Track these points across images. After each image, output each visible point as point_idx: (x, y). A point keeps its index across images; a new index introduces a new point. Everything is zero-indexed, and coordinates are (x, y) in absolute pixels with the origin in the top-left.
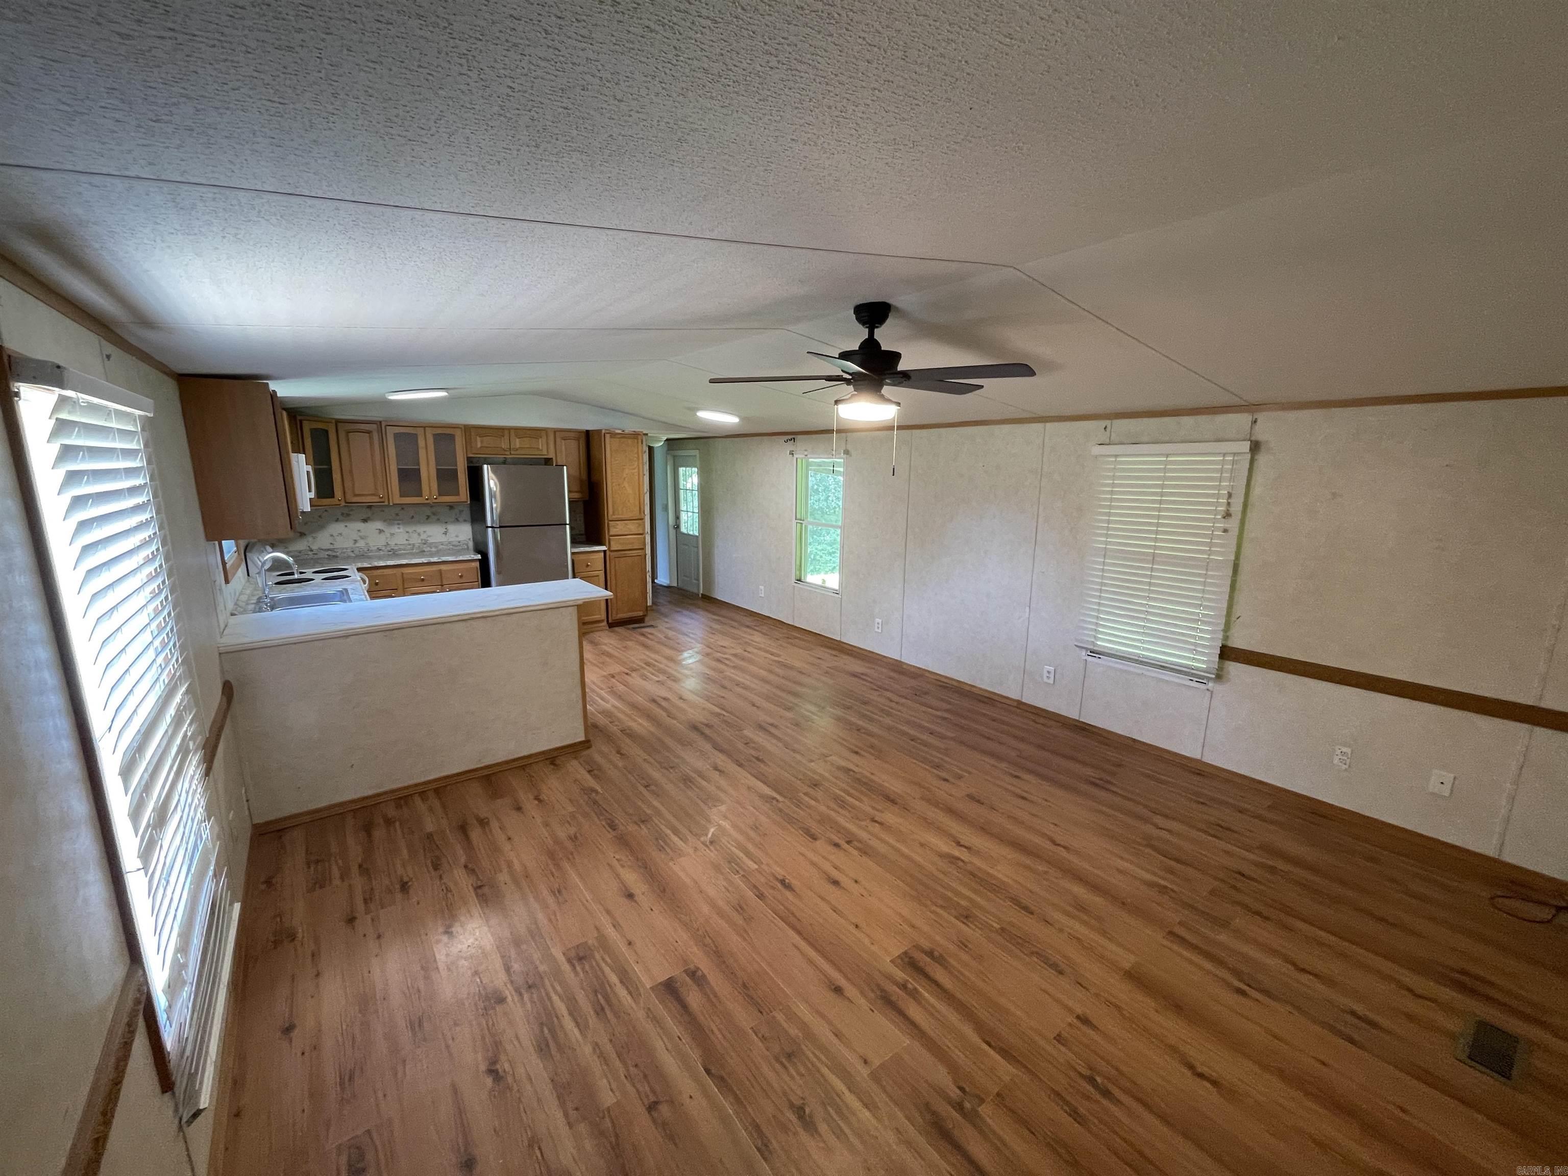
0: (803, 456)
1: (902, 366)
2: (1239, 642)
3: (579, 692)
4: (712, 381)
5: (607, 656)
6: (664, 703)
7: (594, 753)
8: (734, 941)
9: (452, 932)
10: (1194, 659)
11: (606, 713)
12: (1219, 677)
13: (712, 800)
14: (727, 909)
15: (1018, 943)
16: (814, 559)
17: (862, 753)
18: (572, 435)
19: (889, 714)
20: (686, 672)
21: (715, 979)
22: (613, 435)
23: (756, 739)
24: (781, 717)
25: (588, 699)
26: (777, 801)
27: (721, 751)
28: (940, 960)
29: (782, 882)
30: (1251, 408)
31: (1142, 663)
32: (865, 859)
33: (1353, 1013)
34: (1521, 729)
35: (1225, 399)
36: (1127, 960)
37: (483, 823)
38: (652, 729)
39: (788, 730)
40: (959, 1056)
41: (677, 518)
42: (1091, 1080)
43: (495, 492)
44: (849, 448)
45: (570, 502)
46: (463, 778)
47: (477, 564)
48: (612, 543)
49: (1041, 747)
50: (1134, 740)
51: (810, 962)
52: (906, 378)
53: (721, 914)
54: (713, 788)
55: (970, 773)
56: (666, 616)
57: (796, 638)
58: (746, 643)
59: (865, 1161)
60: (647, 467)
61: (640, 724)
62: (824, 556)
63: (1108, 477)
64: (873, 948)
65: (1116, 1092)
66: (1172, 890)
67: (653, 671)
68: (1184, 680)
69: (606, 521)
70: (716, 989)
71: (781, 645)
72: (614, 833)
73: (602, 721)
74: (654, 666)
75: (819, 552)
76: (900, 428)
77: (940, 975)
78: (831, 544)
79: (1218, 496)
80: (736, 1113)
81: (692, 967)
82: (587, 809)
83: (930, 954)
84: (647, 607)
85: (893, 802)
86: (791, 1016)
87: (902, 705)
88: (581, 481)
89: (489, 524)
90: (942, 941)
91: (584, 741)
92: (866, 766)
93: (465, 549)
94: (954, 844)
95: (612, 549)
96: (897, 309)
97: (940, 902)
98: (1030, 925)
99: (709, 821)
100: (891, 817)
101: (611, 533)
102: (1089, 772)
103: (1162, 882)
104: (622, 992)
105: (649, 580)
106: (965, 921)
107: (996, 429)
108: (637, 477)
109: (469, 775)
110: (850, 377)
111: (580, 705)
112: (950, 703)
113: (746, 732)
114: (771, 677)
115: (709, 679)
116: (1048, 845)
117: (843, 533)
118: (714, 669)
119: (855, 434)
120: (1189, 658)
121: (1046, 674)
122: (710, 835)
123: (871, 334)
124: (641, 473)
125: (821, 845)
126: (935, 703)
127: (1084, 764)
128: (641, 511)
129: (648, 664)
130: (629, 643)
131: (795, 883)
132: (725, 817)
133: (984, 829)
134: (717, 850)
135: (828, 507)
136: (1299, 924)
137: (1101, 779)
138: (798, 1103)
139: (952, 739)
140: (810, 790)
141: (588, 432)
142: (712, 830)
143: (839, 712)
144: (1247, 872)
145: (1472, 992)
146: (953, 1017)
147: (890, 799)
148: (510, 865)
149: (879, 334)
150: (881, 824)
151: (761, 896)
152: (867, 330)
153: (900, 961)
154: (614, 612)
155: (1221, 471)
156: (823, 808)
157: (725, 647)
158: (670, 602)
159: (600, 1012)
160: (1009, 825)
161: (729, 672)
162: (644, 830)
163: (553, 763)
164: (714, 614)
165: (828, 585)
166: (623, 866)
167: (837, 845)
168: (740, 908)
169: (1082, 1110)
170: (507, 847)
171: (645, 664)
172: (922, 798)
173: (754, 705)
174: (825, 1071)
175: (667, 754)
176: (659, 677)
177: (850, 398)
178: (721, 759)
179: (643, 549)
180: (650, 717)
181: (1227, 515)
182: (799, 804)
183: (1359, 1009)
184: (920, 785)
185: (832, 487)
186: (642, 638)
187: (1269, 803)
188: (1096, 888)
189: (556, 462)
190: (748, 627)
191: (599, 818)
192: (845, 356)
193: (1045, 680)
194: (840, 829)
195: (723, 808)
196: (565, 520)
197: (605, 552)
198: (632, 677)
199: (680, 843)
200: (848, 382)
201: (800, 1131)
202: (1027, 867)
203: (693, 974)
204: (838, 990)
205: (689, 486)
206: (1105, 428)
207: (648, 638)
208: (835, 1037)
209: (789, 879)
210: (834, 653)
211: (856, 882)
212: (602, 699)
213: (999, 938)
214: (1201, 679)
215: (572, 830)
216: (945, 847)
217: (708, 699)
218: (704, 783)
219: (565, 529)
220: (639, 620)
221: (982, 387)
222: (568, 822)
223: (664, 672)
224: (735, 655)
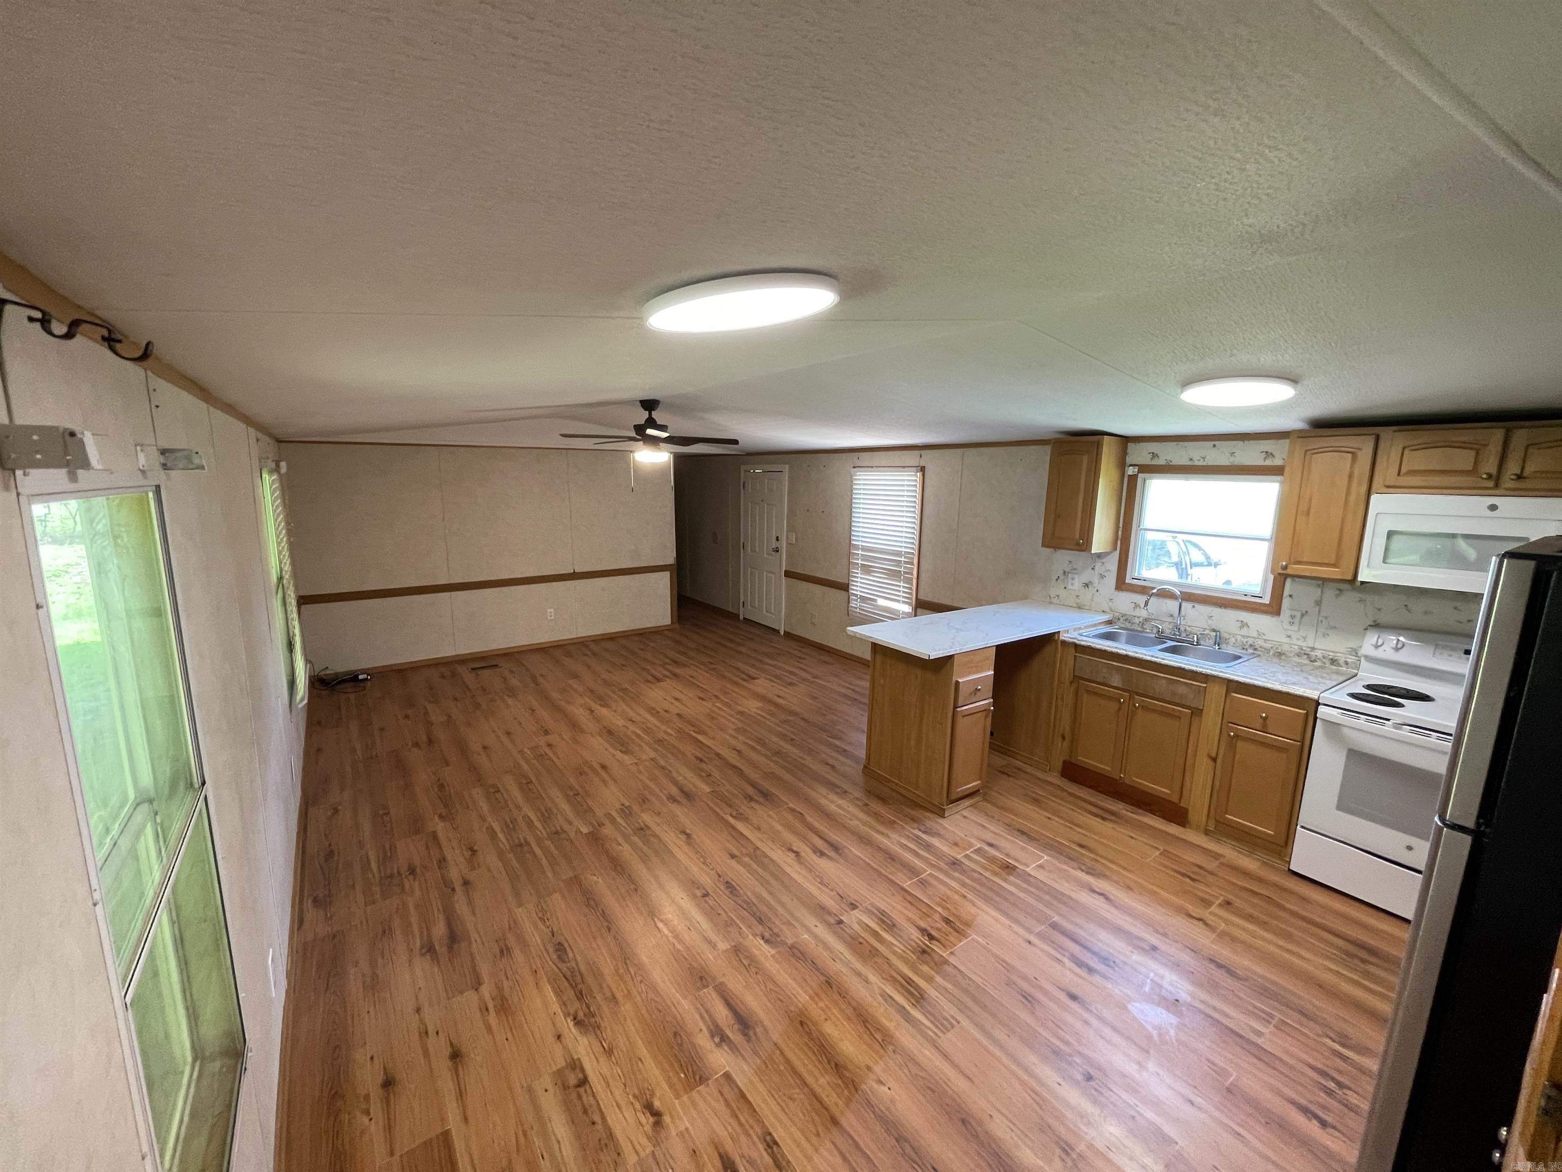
123: (650, 414)
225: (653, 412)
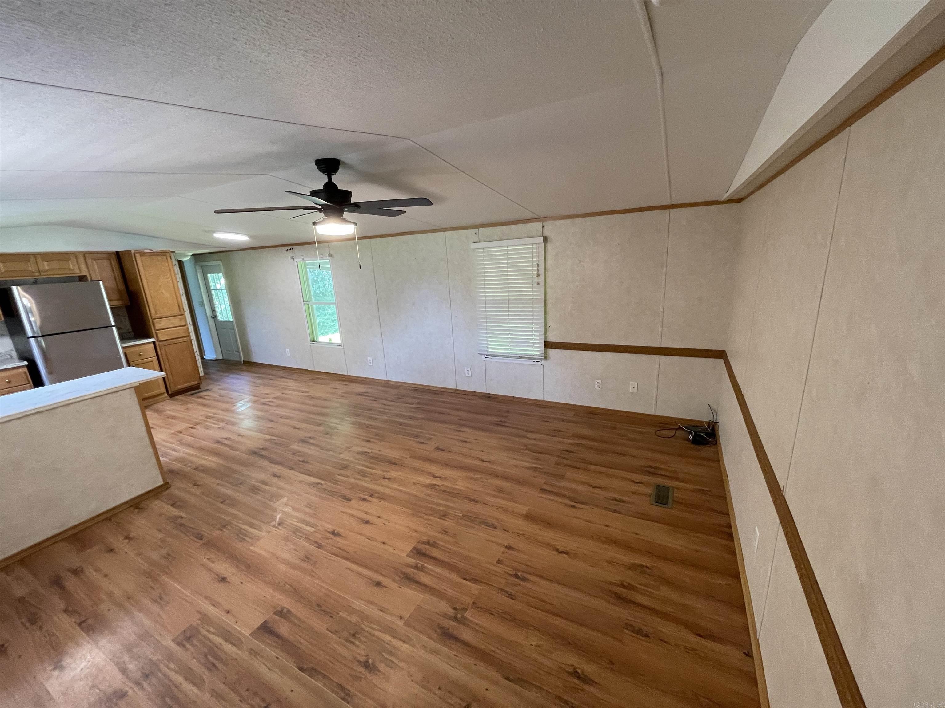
0: (301, 260)
1: (353, 200)
2: (552, 338)
3: (151, 450)
4: (216, 212)
5: (172, 418)
6: (226, 442)
7: (173, 490)
8: (307, 581)
9: (62, 666)
10: (534, 350)
11: (181, 460)
12: (546, 358)
13: (275, 497)
14: (296, 561)
15: (473, 520)
16: (323, 326)
17: (372, 440)
18: (105, 256)
19: (384, 413)
20: (241, 417)
21: (298, 610)
22: (142, 254)
23: (301, 449)
24: (315, 431)
25: (159, 453)
26: (321, 484)
27: (278, 463)
28: (433, 545)
29: (333, 533)
30: (541, 219)
31: (511, 357)
32: (383, 502)
33: (615, 499)
34: (656, 358)
35: (529, 215)
36: (524, 510)
37: (77, 572)
38: (220, 461)
39: (321, 438)
40: (450, 592)
41: (213, 310)
42: (516, 576)
43: (30, 309)
44: (331, 252)
45: (112, 309)
46: (48, 543)
47: (25, 369)
48: (159, 335)
49: (470, 412)
50: (514, 397)
51: (359, 574)
52: (357, 207)
53: (294, 567)
54: (275, 489)
55: (434, 435)
56: (217, 381)
57: (318, 378)
58: (283, 388)
59: (409, 672)
60: (179, 276)
61: (210, 461)
62: (329, 323)
63: (481, 260)
64: (395, 552)
65: (529, 577)
66: (540, 468)
67: (215, 422)
68: (531, 362)
69: (150, 320)
70: (299, 615)
71: (308, 385)
72: (201, 542)
73: (177, 466)
74: (214, 417)
75: (325, 321)
76: (360, 238)
77: (435, 553)
78: (332, 315)
79: (533, 266)
80: (324, 685)
81: (279, 609)
82: (175, 532)
83: (428, 543)
84: (200, 377)
85: (395, 464)
86: (352, 611)
87: (392, 406)
88: (119, 291)
89: (30, 334)
90: (432, 533)
91: (163, 484)
92: (376, 448)
93: (7, 359)
94: (432, 478)
95: (161, 339)
96: (344, 163)
97: (429, 512)
98: (477, 508)
99: (275, 510)
100: (394, 473)
101: (157, 328)
102: (494, 419)
103: (535, 466)
104: (229, 648)
105: (198, 358)
106: (443, 518)
107: (419, 236)
108: (172, 284)
109: (54, 539)
110: (321, 207)
111: (154, 460)
112: (418, 398)
113: (292, 447)
114: (304, 407)
115: (259, 418)
116: (480, 463)
117: (338, 308)
118: (262, 411)
119: (333, 243)
120: (530, 351)
121: (466, 372)
122: (277, 520)
123: (330, 179)
124: (174, 280)
125: (354, 503)
126: (411, 400)
127: (491, 415)
128: (180, 308)
129: (209, 417)
130: (190, 406)
131: (341, 531)
132: (286, 505)
133: (447, 465)
134: (285, 528)
135: (326, 291)
136: (592, 467)
137: (501, 421)
138: (362, 659)
139: (422, 419)
140: (341, 472)
141: (117, 253)
142: (278, 516)
143: (353, 419)
144: (569, 449)
145: (654, 474)
146: (445, 573)
147: (392, 463)
148: (110, 594)
149: (335, 179)
150: (389, 479)
151: (320, 546)
152: (326, 176)
153: (412, 554)
154: (172, 385)
155: (533, 253)
156: (352, 480)
157: (267, 394)
158: (218, 370)
159: (212, 667)
160: (459, 458)
161: (273, 410)
162: (226, 532)
163: (137, 508)
164: (255, 373)
165: (333, 341)
166: (213, 562)
167: (364, 500)
168: (307, 558)
169: (513, 592)
170: (104, 583)
171: (206, 417)
172: (411, 457)
173: (295, 428)
174: (377, 633)
175: (235, 476)
176: (219, 425)
177: (322, 221)
178: (277, 469)
179: (189, 336)
180: (217, 454)
181: (538, 275)
182: (336, 482)
183: (617, 496)
184: (409, 450)
185: (327, 278)
186: (200, 400)
187: (574, 414)
188: (506, 478)
189: (91, 278)
190: (282, 377)
191: (187, 535)
192: (314, 193)
193: (467, 375)
194: (364, 489)
195: (284, 500)
196: (110, 322)
197: (154, 343)
198: (197, 429)
199: (256, 532)
200: (320, 210)
201: (368, 675)
202: (471, 478)
203: (282, 613)
204: (378, 584)
205: (218, 287)
206: (476, 233)
207: (204, 399)
208: (381, 612)
209: (337, 529)
210: (345, 383)
211: (379, 517)
212: (174, 450)
213: (464, 522)
214: (538, 360)
215: (164, 552)
216: (428, 481)
217: (261, 431)
218: (267, 488)
219: (112, 330)
220: (197, 387)
221: (405, 212)
222: (160, 546)
223: (222, 421)
224: (276, 398)
225: (333, 177)
